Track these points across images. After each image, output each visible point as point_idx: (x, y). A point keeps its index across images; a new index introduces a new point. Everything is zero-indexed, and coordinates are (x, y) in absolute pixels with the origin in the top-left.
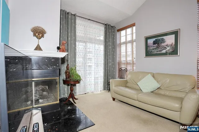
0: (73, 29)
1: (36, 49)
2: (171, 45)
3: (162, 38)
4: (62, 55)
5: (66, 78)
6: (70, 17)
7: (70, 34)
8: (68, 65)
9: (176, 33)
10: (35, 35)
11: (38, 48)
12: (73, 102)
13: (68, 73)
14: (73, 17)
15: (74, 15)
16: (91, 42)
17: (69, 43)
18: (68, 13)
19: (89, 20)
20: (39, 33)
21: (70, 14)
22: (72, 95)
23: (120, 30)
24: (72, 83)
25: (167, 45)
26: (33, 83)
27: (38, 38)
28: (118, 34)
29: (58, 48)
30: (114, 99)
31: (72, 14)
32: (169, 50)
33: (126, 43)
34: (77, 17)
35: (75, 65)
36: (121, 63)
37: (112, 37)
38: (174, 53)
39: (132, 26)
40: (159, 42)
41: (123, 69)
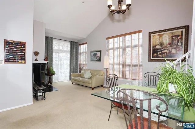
2: (99, 57)
3: (96, 53)
4: (46, 62)
5: (47, 73)
6: (49, 39)
8: (48, 66)
9: (100, 51)
10: (35, 55)
12: (51, 85)
13: (48, 70)
15: (52, 38)
18: (48, 37)
22: (50, 82)
24: (50, 75)
28: (79, 46)
29: (44, 59)
30: (73, 83)
31: (50, 38)
33: (83, 53)
35: (52, 66)
36: (80, 64)
37: (75, 49)
38: (99, 60)
39: (86, 43)
40: (95, 55)
41: (81, 68)
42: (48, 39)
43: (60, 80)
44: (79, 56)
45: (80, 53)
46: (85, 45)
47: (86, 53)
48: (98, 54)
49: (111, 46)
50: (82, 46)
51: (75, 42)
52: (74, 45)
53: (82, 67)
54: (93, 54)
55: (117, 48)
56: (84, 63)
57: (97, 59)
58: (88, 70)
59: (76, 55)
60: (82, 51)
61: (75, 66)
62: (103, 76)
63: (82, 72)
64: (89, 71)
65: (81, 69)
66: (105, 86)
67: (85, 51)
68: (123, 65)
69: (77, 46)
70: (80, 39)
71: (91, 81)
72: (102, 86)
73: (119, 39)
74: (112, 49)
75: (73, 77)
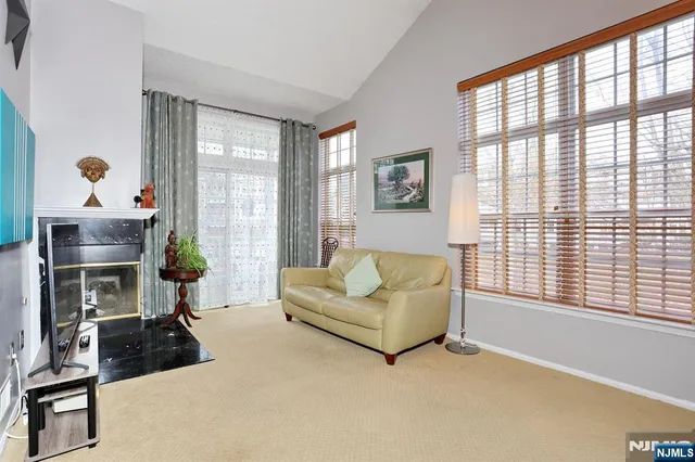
0: (188, 139)
1: (88, 204)
2: (419, 184)
3: (404, 167)
4: (146, 214)
5: (167, 266)
6: (180, 109)
7: (179, 154)
8: (172, 232)
9: (423, 156)
10: (85, 175)
11: (93, 201)
12: (185, 325)
13: (172, 253)
14: (189, 108)
15: (193, 103)
16: (241, 172)
17: (179, 176)
18: (175, 99)
19: (235, 111)
20: (93, 169)
21: (180, 101)
22: (183, 308)
23: (325, 136)
24: (183, 276)
25: (412, 185)
26: (83, 274)
27: (91, 181)
28: (321, 145)
29: (137, 199)
30: (289, 318)
31: (185, 101)
32: (415, 196)
33: (338, 171)
34: (199, 108)
36: (327, 226)
37: (303, 154)
38: (421, 203)
39: (350, 126)
40: (398, 176)
41: (331, 241)
42: (175, 109)
43: (235, 298)
44: (321, 187)
45: (328, 174)
46: (345, 137)
47: (350, 169)
48: (415, 171)
49: (486, 124)
50: (333, 141)
51: (304, 126)
52: (298, 138)
53: (335, 235)
54: (384, 172)
55: (523, 133)
56: (345, 221)
57: (406, 199)
58: (365, 252)
59: (309, 184)
60: (333, 164)
61: (300, 233)
62: (443, 288)
63: (334, 260)
64: (368, 261)
65: (329, 249)
66: (453, 336)
67: (345, 161)
68: (568, 227)
69: (309, 140)
70: (324, 109)
71: (379, 318)
72: (439, 339)
73: (541, 74)
74: (489, 140)
75: (291, 286)
